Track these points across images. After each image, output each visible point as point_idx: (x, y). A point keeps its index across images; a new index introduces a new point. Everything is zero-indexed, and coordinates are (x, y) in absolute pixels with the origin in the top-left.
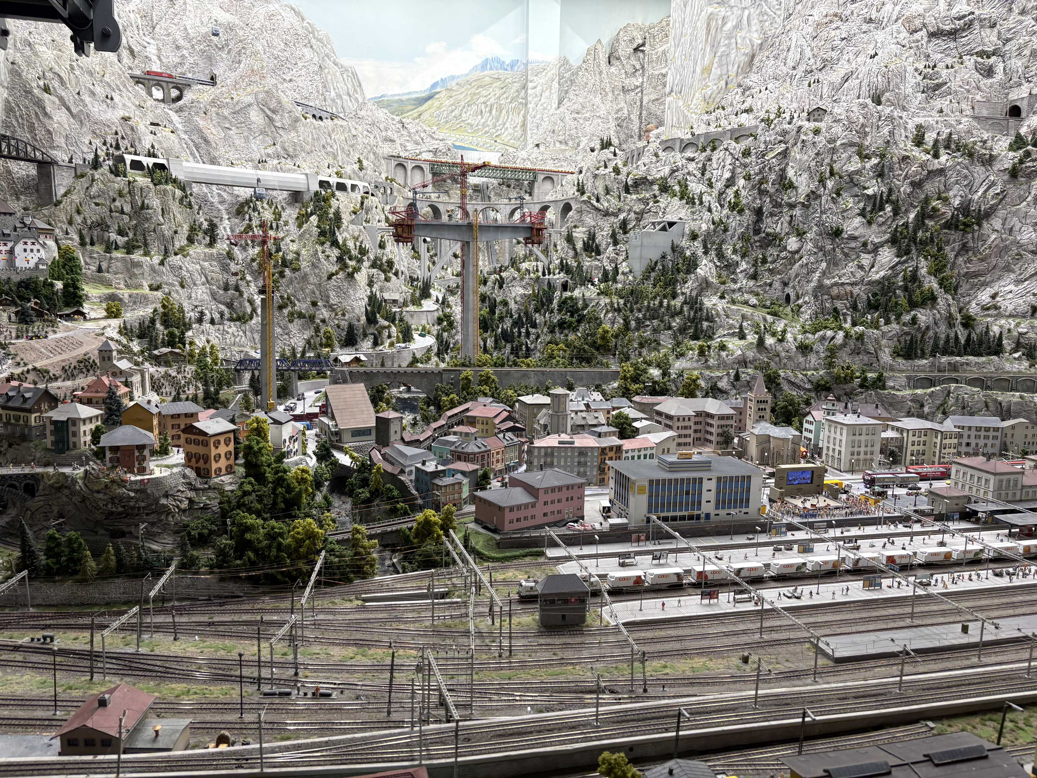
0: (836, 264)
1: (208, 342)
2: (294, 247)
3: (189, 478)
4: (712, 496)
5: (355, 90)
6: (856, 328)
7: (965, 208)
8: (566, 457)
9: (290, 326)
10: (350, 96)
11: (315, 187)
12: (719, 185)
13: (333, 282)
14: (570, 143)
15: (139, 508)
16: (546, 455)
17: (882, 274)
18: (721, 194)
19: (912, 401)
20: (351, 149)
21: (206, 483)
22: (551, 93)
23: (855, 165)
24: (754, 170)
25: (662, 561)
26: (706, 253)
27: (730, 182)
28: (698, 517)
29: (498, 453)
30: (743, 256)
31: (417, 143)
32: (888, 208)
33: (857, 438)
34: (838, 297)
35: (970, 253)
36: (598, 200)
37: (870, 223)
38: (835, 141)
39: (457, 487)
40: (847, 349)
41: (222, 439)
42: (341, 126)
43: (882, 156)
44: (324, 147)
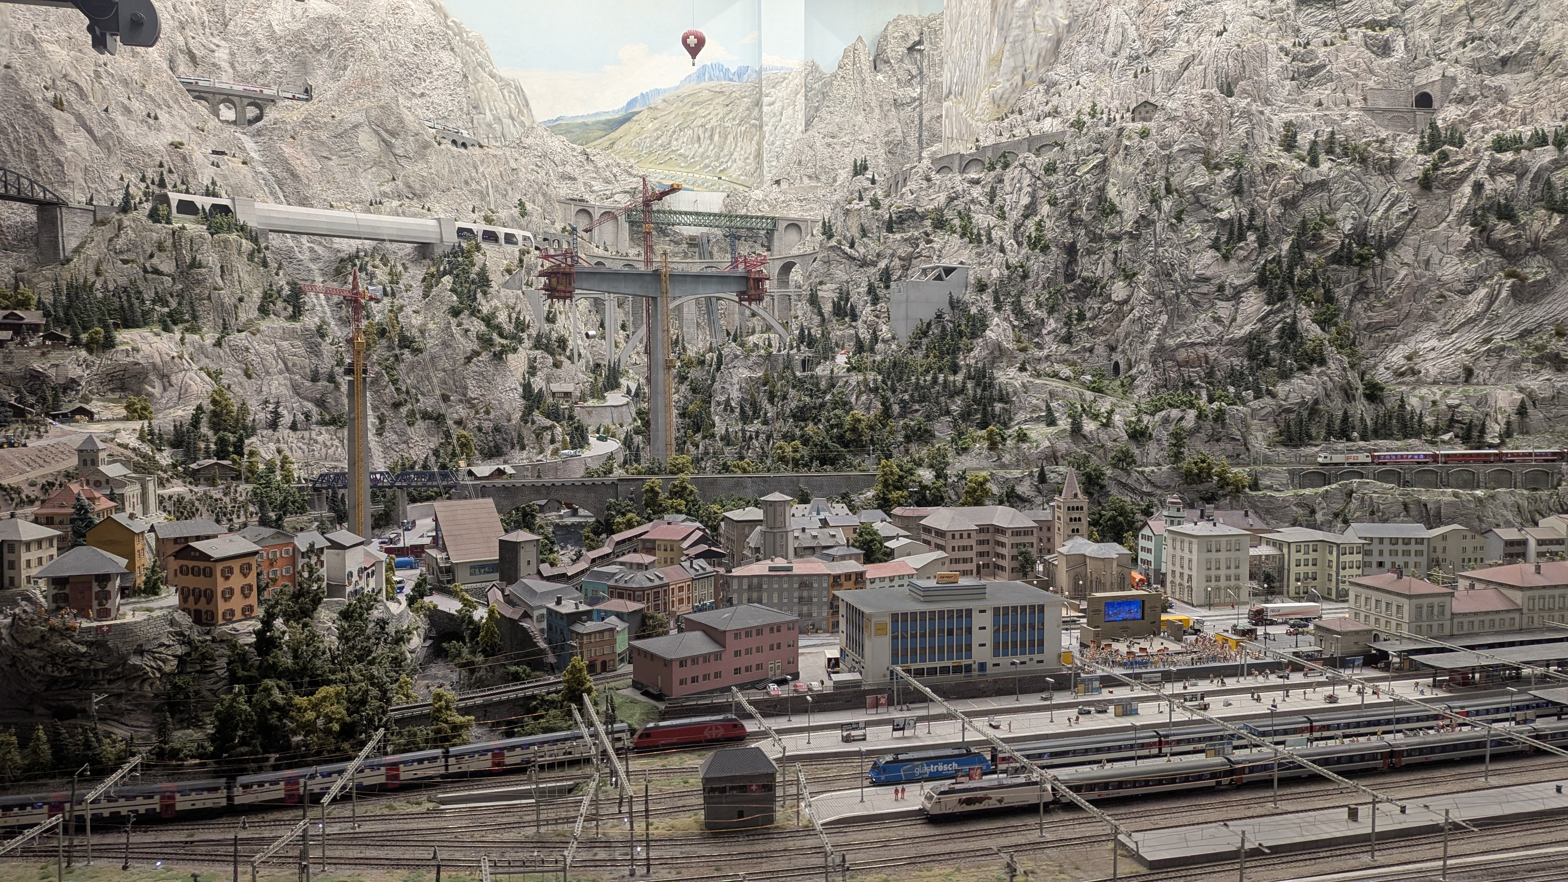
0: (1181, 317)
1: (279, 451)
2: (417, 321)
3: (180, 626)
4: (987, 636)
5: (520, 111)
6: (1215, 405)
7: (1360, 235)
8: (780, 591)
9: (410, 430)
10: (513, 119)
11: (451, 238)
12: (1014, 216)
13: (472, 367)
14: (823, 178)
15: (96, 671)
16: (750, 587)
17: (1248, 328)
18: (1017, 227)
19: (1298, 505)
20: (509, 188)
21: (208, 633)
22: (795, 111)
23: (1200, 178)
24: (1060, 192)
25: (907, 733)
26: (998, 309)
27: (1030, 210)
28: (969, 668)
29: (681, 589)
30: (1051, 311)
31: (607, 181)
32: (1251, 237)
33: (1214, 555)
34: (1187, 363)
35: (1372, 296)
36: (852, 246)
37: (1226, 258)
38: (1170, 146)
39: (607, 636)
40: (1202, 435)
41: (236, 565)
42: (495, 156)
43: (1239, 165)
44: (466, 183)
